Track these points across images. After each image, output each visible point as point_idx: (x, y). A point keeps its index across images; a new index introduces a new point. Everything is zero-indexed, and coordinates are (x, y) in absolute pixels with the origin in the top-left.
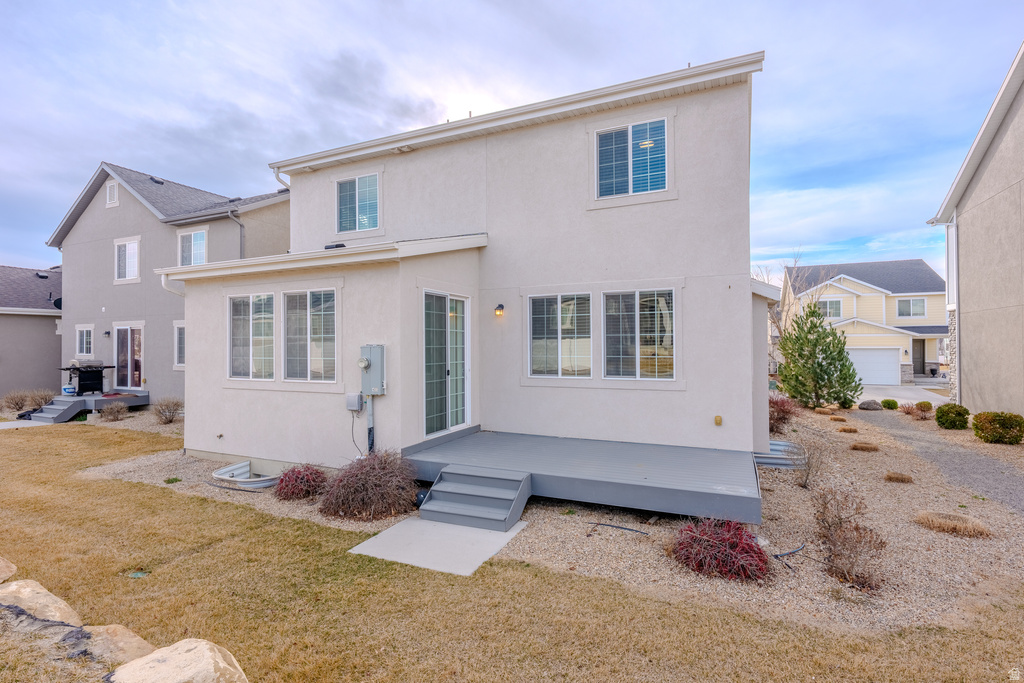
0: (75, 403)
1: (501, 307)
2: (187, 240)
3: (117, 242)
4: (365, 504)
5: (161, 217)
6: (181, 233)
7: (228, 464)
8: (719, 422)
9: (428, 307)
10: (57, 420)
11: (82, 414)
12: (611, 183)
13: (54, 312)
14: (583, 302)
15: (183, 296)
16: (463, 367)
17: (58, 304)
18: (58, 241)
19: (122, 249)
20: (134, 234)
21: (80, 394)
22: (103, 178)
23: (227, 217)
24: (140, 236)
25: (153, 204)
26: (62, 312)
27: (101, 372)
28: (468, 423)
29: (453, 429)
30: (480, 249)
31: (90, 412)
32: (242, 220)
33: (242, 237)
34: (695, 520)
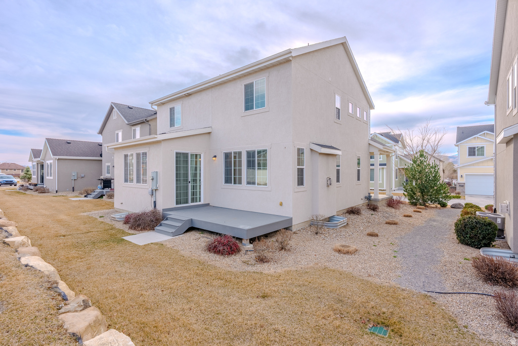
0: (100, 192)
1: (215, 156)
2: (135, 131)
3: (116, 132)
4: (139, 225)
5: (127, 122)
6: (133, 128)
7: (120, 212)
8: (281, 204)
9: (177, 157)
10: (94, 198)
11: (102, 196)
12: (249, 105)
13: (100, 158)
14: (240, 153)
15: (114, 153)
16: (200, 180)
17: (101, 156)
18: (101, 132)
19: (117, 134)
20: (121, 129)
21: (103, 189)
22: (112, 109)
23: (144, 122)
24: (122, 130)
25: (125, 117)
26: (103, 158)
27: (111, 181)
28: (202, 202)
29: (191, 204)
30: (209, 133)
31: (104, 195)
32: (150, 123)
33: (150, 129)
34: (220, 234)
